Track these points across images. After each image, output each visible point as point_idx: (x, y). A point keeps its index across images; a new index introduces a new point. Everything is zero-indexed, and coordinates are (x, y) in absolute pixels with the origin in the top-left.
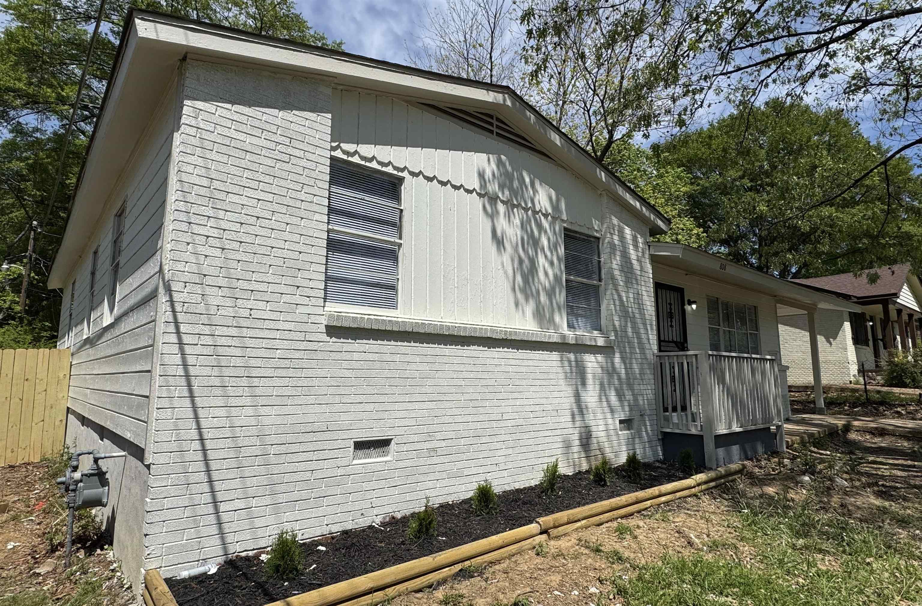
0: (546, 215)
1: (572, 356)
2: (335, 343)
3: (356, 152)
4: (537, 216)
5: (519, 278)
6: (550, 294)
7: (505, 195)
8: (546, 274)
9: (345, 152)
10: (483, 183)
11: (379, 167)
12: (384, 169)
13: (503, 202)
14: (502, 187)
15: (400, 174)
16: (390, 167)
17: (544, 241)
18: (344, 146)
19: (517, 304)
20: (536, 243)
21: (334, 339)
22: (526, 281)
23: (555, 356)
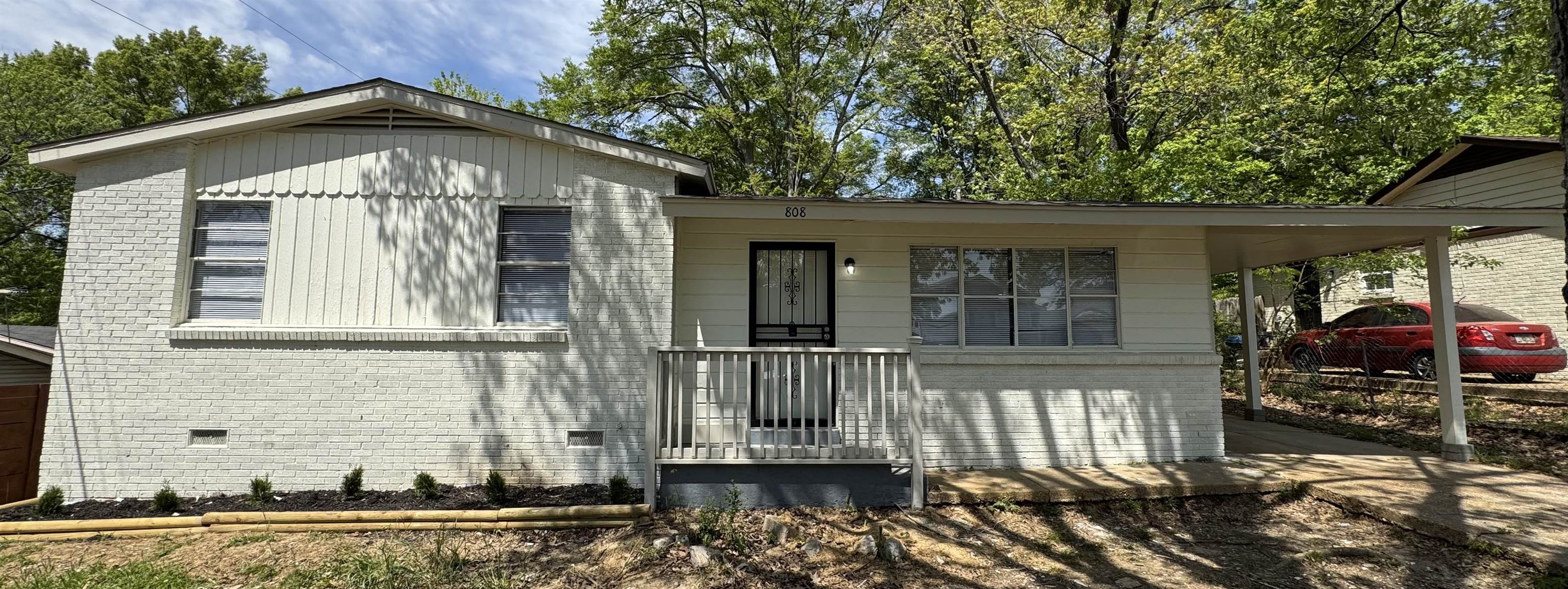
0: (467, 199)
1: (481, 355)
2: (178, 352)
3: (221, 192)
4: (453, 202)
5: (416, 275)
6: (464, 286)
7: (399, 190)
8: (461, 263)
9: (210, 194)
10: (367, 183)
11: (246, 198)
12: (251, 199)
13: (396, 197)
14: (394, 182)
15: (268, 199)
16: (257, 195)
17: (462, 227)
18: (209, 189)
19: (409, 301)
20: (447, 232)
21: (176, 349)
22: (426, 274)
23: (451, 355)
